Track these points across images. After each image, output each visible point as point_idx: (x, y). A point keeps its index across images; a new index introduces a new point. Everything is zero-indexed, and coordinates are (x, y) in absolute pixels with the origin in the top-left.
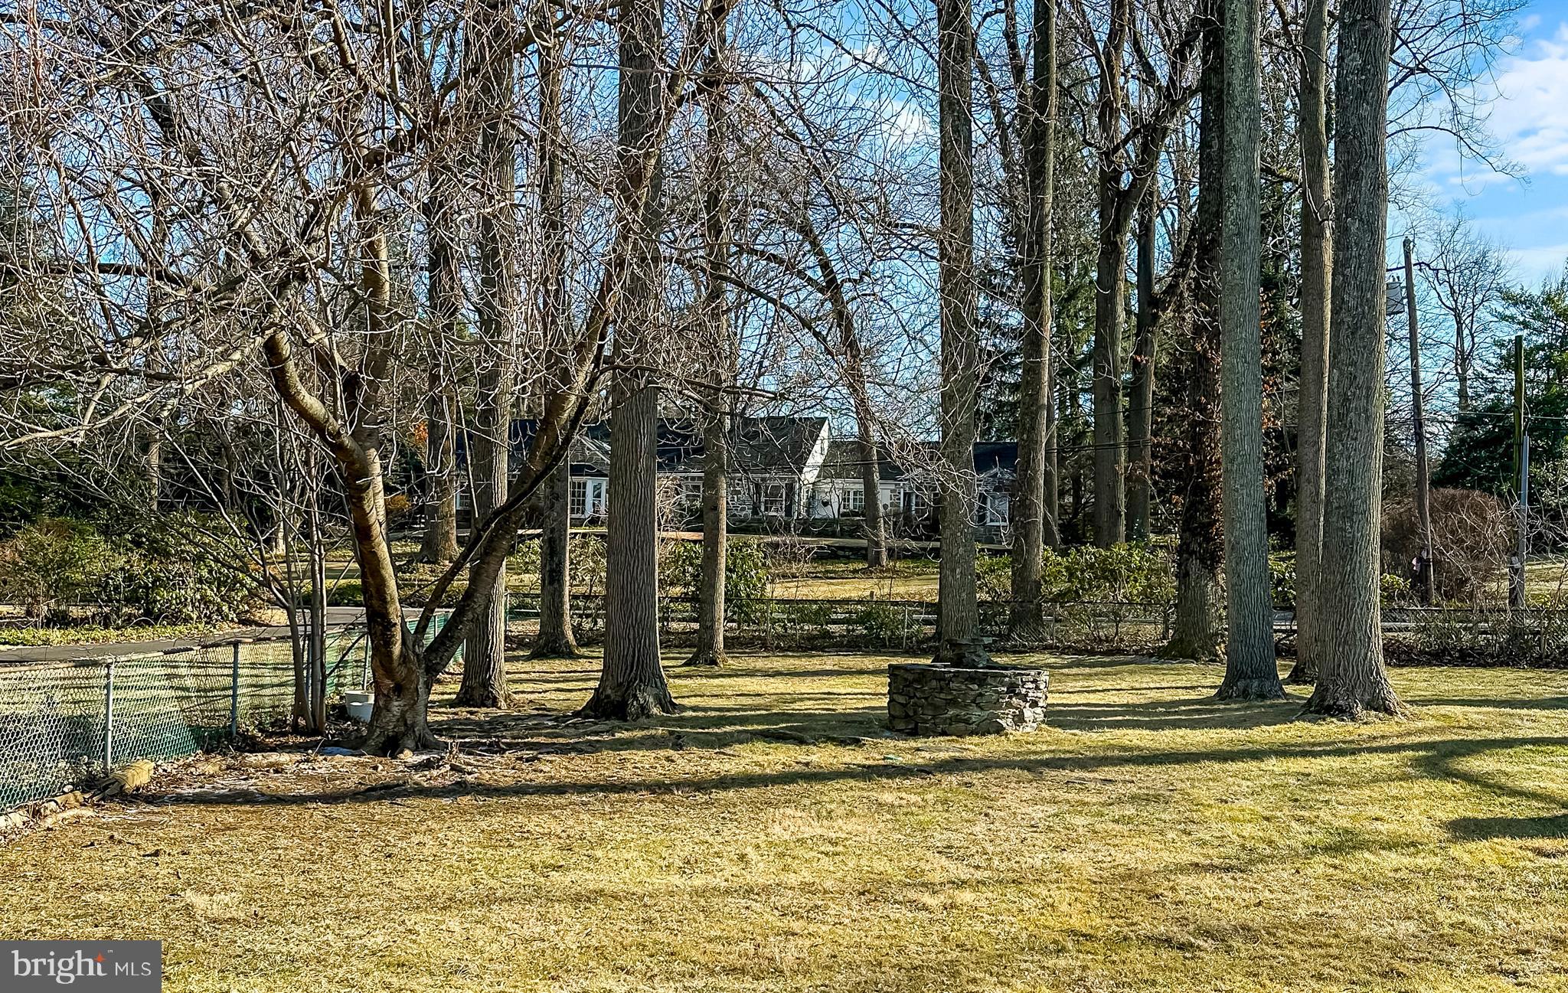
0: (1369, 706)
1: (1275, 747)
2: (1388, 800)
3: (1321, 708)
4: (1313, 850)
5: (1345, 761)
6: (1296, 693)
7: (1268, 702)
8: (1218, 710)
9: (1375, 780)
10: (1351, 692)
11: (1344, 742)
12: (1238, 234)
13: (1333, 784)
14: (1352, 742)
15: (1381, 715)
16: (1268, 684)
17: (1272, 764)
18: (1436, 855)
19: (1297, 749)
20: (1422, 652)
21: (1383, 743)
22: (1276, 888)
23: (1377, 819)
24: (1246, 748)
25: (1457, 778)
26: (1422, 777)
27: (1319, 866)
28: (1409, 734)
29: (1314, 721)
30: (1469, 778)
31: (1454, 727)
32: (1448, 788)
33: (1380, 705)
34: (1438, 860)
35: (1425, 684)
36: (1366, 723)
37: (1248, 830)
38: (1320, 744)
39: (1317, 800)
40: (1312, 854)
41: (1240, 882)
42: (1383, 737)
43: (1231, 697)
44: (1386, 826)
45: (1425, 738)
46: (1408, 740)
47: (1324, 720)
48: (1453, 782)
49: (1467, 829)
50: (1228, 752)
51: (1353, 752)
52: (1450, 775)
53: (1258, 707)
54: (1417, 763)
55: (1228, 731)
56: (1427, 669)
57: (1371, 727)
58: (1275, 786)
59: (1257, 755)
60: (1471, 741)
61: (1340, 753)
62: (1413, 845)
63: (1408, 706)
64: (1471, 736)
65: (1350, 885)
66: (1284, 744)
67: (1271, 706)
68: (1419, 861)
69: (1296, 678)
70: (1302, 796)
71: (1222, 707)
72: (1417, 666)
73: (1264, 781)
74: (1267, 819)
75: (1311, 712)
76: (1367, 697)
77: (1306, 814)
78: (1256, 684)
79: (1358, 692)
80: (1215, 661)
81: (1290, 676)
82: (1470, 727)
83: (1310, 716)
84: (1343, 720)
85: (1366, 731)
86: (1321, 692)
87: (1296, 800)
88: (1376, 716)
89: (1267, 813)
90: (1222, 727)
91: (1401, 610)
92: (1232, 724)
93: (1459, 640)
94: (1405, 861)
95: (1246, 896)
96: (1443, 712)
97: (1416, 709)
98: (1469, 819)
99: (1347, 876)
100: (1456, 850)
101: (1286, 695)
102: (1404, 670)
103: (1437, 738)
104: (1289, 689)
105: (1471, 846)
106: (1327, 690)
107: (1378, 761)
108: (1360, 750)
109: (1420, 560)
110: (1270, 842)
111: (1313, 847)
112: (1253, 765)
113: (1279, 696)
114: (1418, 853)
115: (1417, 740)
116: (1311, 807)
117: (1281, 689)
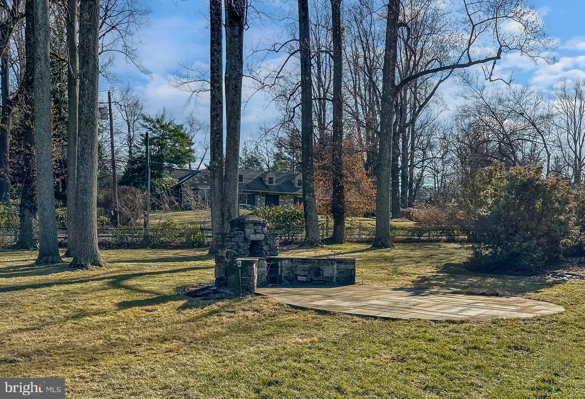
0: (93, 264)
1: (57, 281)
2: (97, 298)
3: (75, 266)
4: (67, 318)
5: (83, 285)
6: (66, 261)
7: (56, 265)
8: (36, 268)
9: (93, 291)
10: (86, 259)
11: (83, 278)
12: (41, 78)
13: (78, 293)
14: (86, 277)
15: (97, 267)
16: (55, 257)
17: (56, 288)
18: (112, 315)
19: (65, 281)
20: (114, 244)
21: (98, 277)
22: (52, 334)
23: (92, 305)
24: (45, 282)
25: (122, 287)
26: (110, 288)
27: (69, 324)
28: (107, 273)
29: (72, 271)
30: (127, 288)
31: (123, 270)
32: (119, 291)
33: (97, 263)
34: (113, 317)
35: (115, 256)
36: (92, 270)
37: (42, 313)
38: (74, 279)
39: (71, 300)
40: (67, 320)
41: (38, 334)
42: (97, 275)
43: (41, 263)
44: (96, 307)
45: (113, 275)
46: (106, 276)
47: (76, 270)
48: (121, 289)
49: (124, 305)
50: (38, 284)
51: (86, 281)
52: (120, 287)
53: (51, 267)
54: (109, 283)
55: (38, 276)
56: (116, 250)
57: (94, 271)
58: (55, 296)
59: (49, 285)
60: (128, 275)
61: (81, 282)
62: (104, 313)
63: (107, 263)
64: (128, 273)
65: (80, 330)
66: (61, 280)
67: (56, 266)
68: (106, 318)
69: (67, 255)
70: (65, 298)
71: (37, 267)
72: (112, 249)
73: (51, 294)
74: (51, 308)
75: (71, 267)
76: (92, 261)
77: (66, 305)
78: (51, 258)
79: (89, 259)
80: (36, 250)
81: (65, 254)
82: (128, 270)
83: (71, 269)
84: (83, 270)
85: (91, 273)
86: (75, 260)
87: (63, 300)
88: (96, 268)
89: (51, 306)
90: (36, 275)
91: (107, 229)
92: (40, 274)
93: (127, 239)
94: (101, 319)
95: (39, 338)
96: (119, 265)
97: (110, 265)
98: (125, 301)
99: (79, 327)
100: (120, 313)
101: (63, 262)
102: (108, 251)
103: (117, 274)
104: (64, 259)
105: (125, 311)
106: (77, 259)
107: (95, 284)
108: (88, 280)
109: (114, 211)
110: (51, 317)
111: (68, 317)
112: (47, 289)
113: (60, 262)
114: (106, 315)
115: (109, 275)
116: (68, 302)
117: (61, 259)
